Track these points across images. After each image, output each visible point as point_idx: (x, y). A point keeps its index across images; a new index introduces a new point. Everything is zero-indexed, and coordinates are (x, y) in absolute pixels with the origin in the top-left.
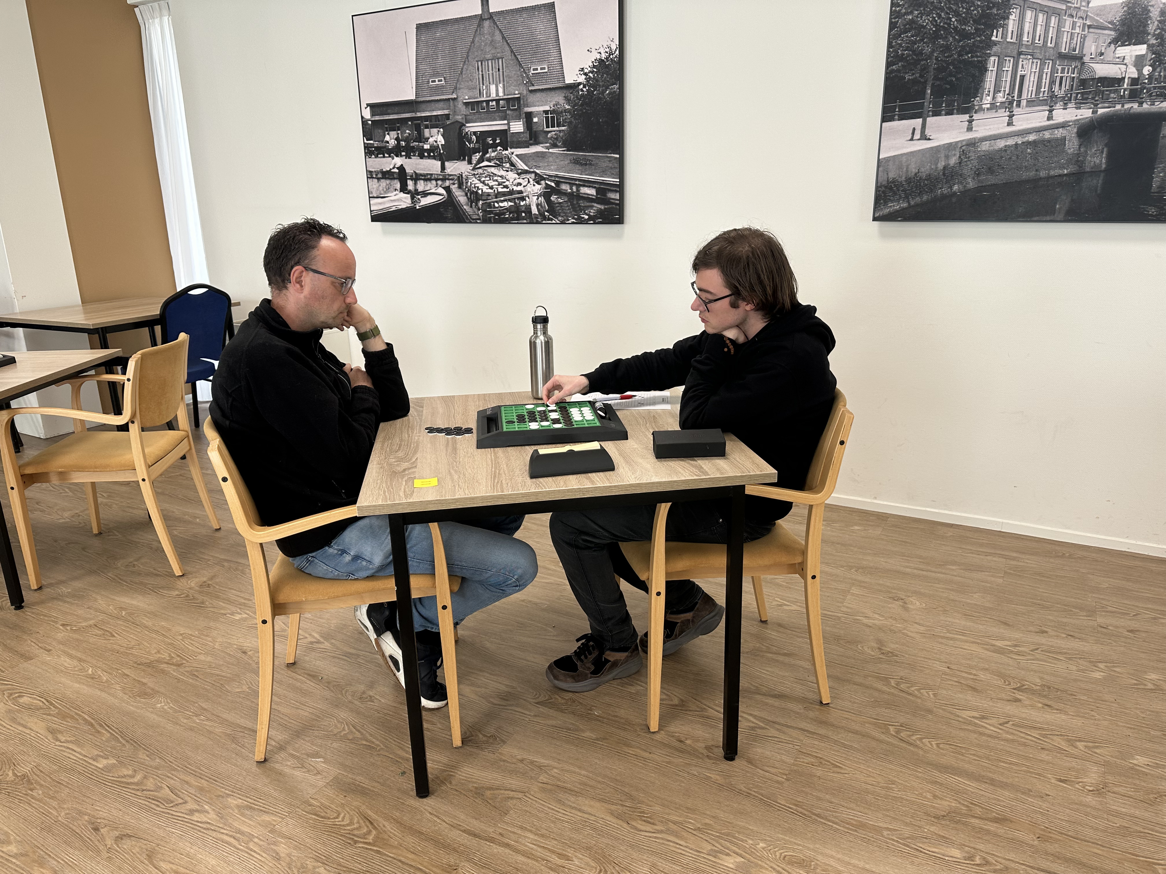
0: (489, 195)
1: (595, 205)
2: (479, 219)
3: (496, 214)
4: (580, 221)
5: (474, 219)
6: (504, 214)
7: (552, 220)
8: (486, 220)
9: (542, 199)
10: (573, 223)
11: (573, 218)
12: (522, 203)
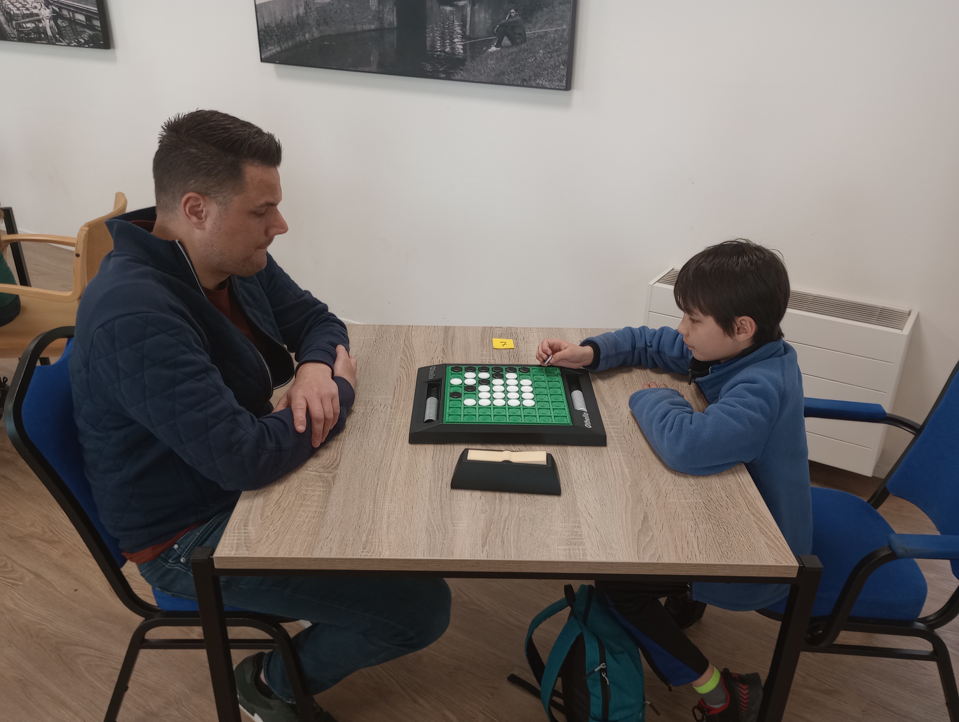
0: (18, 15)
1: (87, 30)
2: (15, 38)
3: (26, 34)
4: (80, 45)
5: (12, 38)
6: (30, 34)
7: (61, 42)
8: (20, 40)
9: (52, 22)
10: (75, 46)
11: (75, 42)
12: (41, 25)
